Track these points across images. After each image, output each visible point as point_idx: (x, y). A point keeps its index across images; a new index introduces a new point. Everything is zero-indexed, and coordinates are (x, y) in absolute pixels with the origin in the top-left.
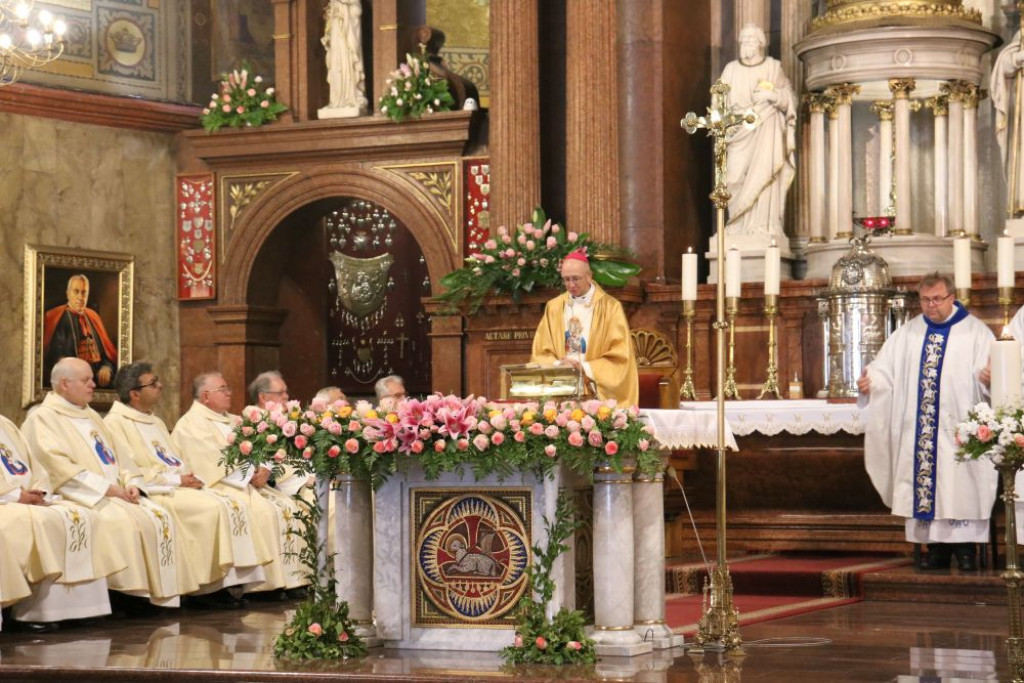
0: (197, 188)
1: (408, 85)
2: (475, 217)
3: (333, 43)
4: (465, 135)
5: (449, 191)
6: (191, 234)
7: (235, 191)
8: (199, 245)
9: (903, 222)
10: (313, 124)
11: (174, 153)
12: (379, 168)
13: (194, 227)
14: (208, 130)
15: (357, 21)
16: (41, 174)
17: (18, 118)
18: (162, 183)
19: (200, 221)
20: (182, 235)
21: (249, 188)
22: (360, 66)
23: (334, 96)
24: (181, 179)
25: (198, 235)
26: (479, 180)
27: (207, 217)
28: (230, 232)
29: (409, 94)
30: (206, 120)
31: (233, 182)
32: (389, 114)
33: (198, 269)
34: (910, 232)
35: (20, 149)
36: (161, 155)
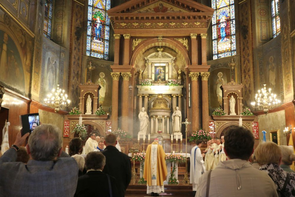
0: (67, 122)
1: (100, 111)
2: (107, 128)
3: (88, 105)
4: (107, 118)
5: (104, 125)
6: (66, 128)
7: (73, 123)
8: (67, 130)
9: (163, 132)
10: (84, 115)
11: (64, 117)
12: (94, 121)
13: (66, 127)
14: (70, 115)
15: (91, 102)
16: (51, 120)
17: (49, 112)
18: (62, 121)
19: (67, 126)
20: (64, 128)
21: (74, 123)
22: (91, 108)
23: (87, 111)
24: (65, 121)
25: (67, 128)
26: (108, 124)
27: (68, 126)
28: (71, 128)
29: (100, 112)
30: (70, 114)
31: (72, 122)
32: (97, 114)
33: (67, 133)
34: (164, 133)
35: (49, 116)
36: (63, 117)
